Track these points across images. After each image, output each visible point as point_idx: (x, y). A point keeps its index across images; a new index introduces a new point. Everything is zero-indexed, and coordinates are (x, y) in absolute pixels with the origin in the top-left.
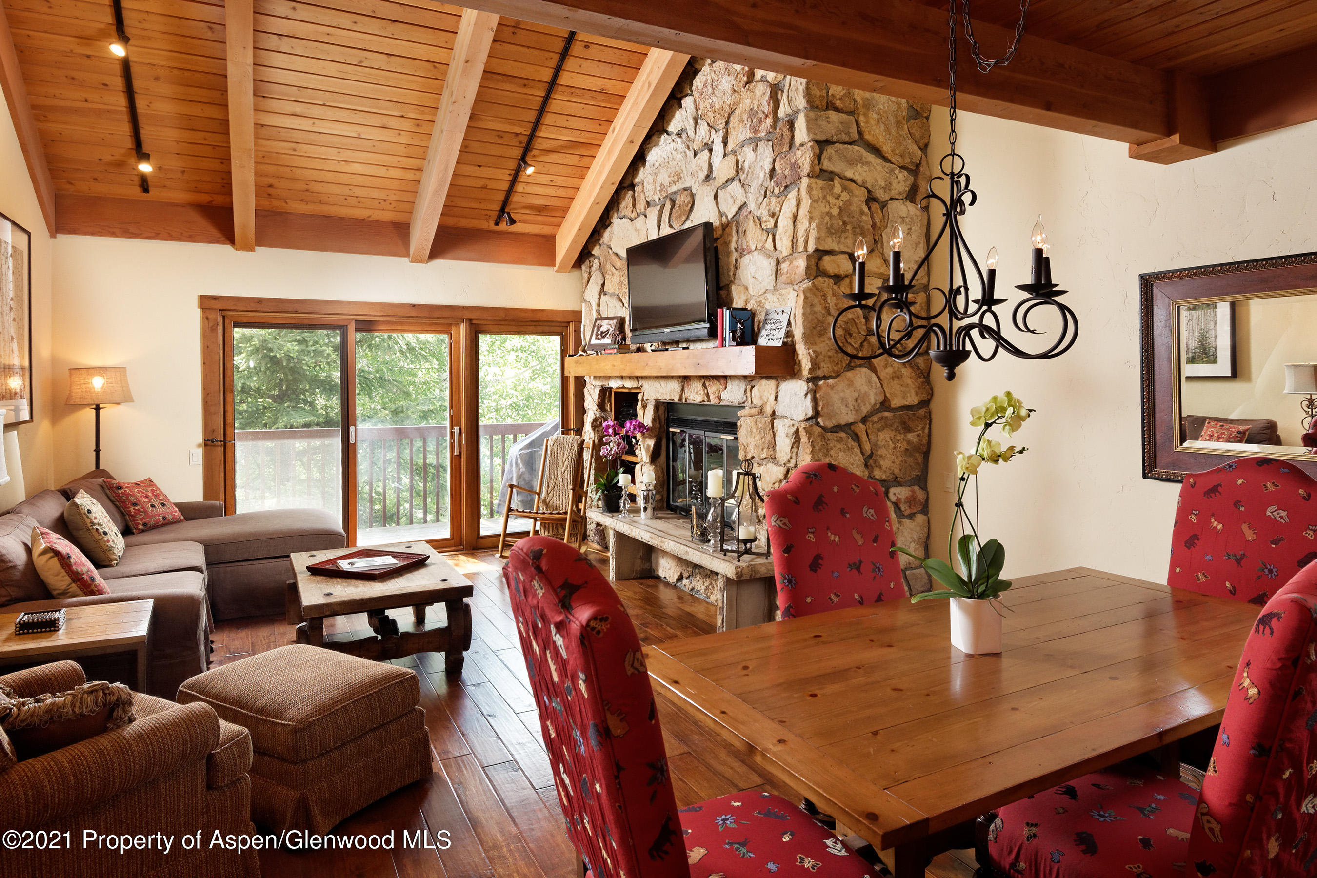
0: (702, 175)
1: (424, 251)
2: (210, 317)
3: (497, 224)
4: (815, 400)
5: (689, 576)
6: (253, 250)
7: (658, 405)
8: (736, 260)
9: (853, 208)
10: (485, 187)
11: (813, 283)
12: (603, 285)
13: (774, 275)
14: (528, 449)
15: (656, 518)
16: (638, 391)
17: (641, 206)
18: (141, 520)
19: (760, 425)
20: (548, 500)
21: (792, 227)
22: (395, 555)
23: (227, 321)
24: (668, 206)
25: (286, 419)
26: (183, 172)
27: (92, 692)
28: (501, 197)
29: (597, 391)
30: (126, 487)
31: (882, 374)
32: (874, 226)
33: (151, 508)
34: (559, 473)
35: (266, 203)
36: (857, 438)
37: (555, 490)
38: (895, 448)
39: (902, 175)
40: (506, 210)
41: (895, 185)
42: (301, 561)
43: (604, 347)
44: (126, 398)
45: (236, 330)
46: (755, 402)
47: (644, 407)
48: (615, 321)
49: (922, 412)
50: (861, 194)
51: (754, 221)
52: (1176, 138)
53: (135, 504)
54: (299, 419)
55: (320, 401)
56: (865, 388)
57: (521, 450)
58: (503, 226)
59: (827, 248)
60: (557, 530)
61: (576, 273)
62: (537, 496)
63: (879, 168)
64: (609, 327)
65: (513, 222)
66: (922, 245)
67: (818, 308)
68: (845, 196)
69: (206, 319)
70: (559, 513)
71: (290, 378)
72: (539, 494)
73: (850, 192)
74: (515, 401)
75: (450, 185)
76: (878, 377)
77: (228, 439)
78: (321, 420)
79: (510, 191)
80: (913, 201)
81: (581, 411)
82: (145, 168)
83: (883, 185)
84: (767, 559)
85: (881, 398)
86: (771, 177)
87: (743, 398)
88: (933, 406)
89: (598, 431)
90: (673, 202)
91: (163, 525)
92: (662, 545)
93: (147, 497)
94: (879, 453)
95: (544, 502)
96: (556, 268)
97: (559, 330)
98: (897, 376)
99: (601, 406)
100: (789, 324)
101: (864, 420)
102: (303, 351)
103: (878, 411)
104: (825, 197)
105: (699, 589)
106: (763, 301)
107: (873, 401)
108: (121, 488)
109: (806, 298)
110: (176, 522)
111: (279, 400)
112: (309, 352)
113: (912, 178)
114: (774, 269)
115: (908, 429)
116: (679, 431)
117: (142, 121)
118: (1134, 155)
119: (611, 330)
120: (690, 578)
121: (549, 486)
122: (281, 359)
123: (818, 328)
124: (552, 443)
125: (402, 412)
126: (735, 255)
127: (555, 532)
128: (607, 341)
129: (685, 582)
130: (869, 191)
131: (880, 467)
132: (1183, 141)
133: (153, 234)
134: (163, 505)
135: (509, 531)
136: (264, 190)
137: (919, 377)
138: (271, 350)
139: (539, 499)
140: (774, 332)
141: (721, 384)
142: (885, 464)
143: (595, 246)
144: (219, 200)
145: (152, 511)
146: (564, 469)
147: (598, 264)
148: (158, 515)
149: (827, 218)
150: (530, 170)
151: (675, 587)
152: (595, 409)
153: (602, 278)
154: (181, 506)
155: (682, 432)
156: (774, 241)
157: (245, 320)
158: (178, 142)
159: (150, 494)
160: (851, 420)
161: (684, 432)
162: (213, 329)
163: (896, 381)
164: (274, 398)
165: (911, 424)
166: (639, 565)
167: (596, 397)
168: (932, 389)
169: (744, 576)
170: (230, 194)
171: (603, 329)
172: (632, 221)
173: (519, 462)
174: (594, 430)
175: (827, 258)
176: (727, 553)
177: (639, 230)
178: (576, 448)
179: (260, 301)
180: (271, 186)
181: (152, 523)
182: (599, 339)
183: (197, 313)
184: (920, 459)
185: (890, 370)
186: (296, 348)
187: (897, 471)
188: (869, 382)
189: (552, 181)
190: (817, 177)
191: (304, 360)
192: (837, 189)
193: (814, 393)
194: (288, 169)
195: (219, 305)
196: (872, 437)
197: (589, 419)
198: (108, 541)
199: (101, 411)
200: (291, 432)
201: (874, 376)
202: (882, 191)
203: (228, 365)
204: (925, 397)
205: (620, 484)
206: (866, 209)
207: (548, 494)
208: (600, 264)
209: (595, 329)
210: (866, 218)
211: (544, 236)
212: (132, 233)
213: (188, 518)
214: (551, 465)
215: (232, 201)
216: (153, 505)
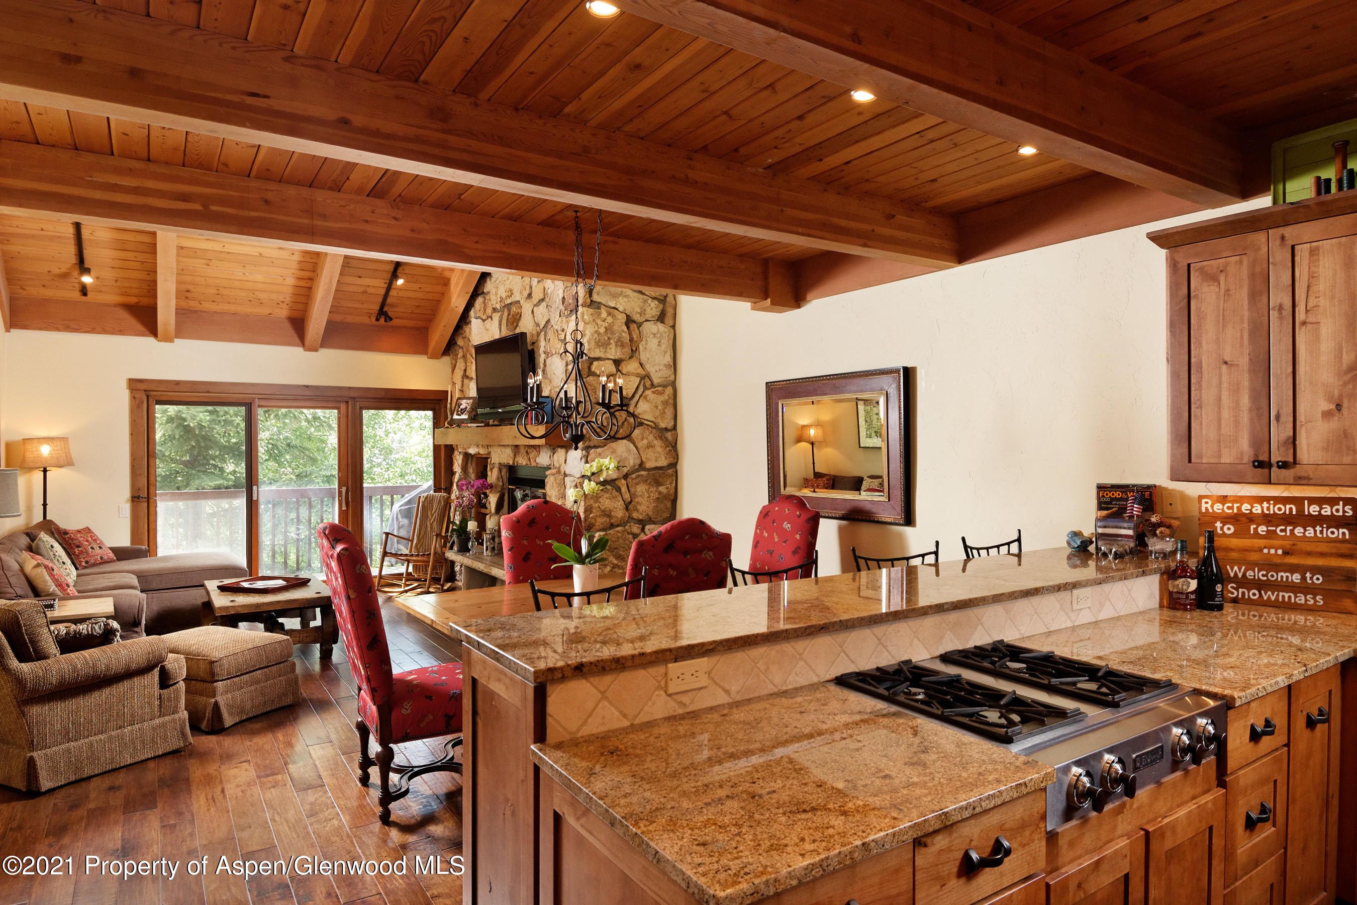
0: (526, 294)
1: (317, 342)
2: (136, 396)
3: (378, 320)
6: (171, 341)
7: (500, 467)
8: (545, 361)
9: (615, 328)
10: (364, 293)
12: (465, 371)
13: (565, 373)
16: (487, 456)
17: (489, 311)
18: (85, 558)
19: (558, 481)
20: (419, 546)
22: (284, 579)
23: (150, 400)
24: (506, 313)
25: (197, 482)
26: (116, 281)
28: (380, 300)
29: (462, 456)
30: (71, 533)
31: (639, 445)
32: (631, 340)
33: (91, 550)
34: (430, 524)
35: (183, 304)
36: (619, 490)
37: (425, 538)
38: (649, 497)
39: (654, 304)
40: (385, 310)
41: (648, 311)
42: (212, 585)
43: (462, 421)
44: (69, 462)
45: (157, 407)
46: (555, 465)
47: (491, 470)
48: (471, 401)
49: (670, 471)
50: (622, 318)
51: (554, 333)
52: (769, 300)
53: (79, 546)
54: (210, 483)
55: (230, 467)
56: (625, 455)
57: (401, 507)
58: (383, 322)
59: (596, 356)
61: (446, 359)
62: (410, 543)
63: (636, 300)
64: (468, 405)
65: (391, 318)
66: (669, 353)
68: (610, 319)
69: (133, 398)
71: (203, 444)
72: (412, 541)
73: (613, 316)
74: (419, 466)
75: (336, 290)
76: (636, 448)
77: (151, 496)
78: (230, 483)
79: (386, 296)
80: (663, 322)
81: (450, 472)
82: (87, 279)
83: (639, 310)
85: (638, 462)
86: (563, 302)
87: (549, 462)
88: (678, 467)
90: (509, 310)
91: (101, 564)
93: (87, 541)
94: (637, 500)
95: (416, 547)
96: (428, 356)
97: (433, 406)
98: (650, 446)
99: (464, 469)
101: (626, 477)
102: (214, 420)
103: (637, 470)
104: (594, 320)
107: (632, 463)
108: (67, 533)
110: (110, 561)
111: (189, 466)
112: (220, 422)
113: (661, 306)
114: (565, 369)
115: (658, 484)
116: (515, 487)
117: (85, 245)
118: (753, 309)
119: (469, 407)
121: (421, 536)
122: (194, 428)
124: (424, 500)
125: (306, 476)
126: (543, 356)
128: (464, 416)
130: (628, 316)
131: (638, 511)
132: (772, 303)
133: (90, 329)
136: (183, 294)
137: (667, 446)
138: (185, 420)
139: (412, 545)
141: (537, 451)
142: (642, 508)
143: (458, 338)
144: (145, 301)
145: (93, 552)
146: (432, 520)
147: (461, 352)
148: (97, 555)
149: (596, 335)
150: (400, 282)
152: (460, 471)
153: (464, 364)
154: (114, 550)
155: (517, 489)
157: (164, 398)
158: (113, 259)
159: (90, 539)
160: (615, 477)
162: (139, 406)
163: (650, 449)
164: (185, 464)
165: (661, 480)
167: (461, 461)
168: (677, 455)
170: (155, 296)
171: (462, 407)
173: (399, 516)
174: (458, 489)
175: (595, 363)
177: (488, 330)
178: (444, 503)
179: (178, 383)
180: (188, 291)
181: (92, 561)
182: (460, 415)
183: (127, 393)
184: (669, 504)
185: (645, 441)
186: (208, 418)
187: (650, 513)
188: (629, 451)
189: (420, 288)
190: (588, 306)
191: (215, 428)
192: (604, 314)
194: (203, 279)
195: (144, 387)
196: (632, 490)
197: (456, 478)
199: (48, 473)
200: (200, 495)
201: (632, 445)
202: (638, 316)
203: (151, 436)
204: (671, 460)
205: (468, 529)
206: (625, 328)
207: (419, 541)
209: (457, 406)
210: (626, 336)
211: (419, 328)
212: (73, 328)
213: (119, 559)
214: (422, 516)
215: (156, 304)
216: (92, 548)
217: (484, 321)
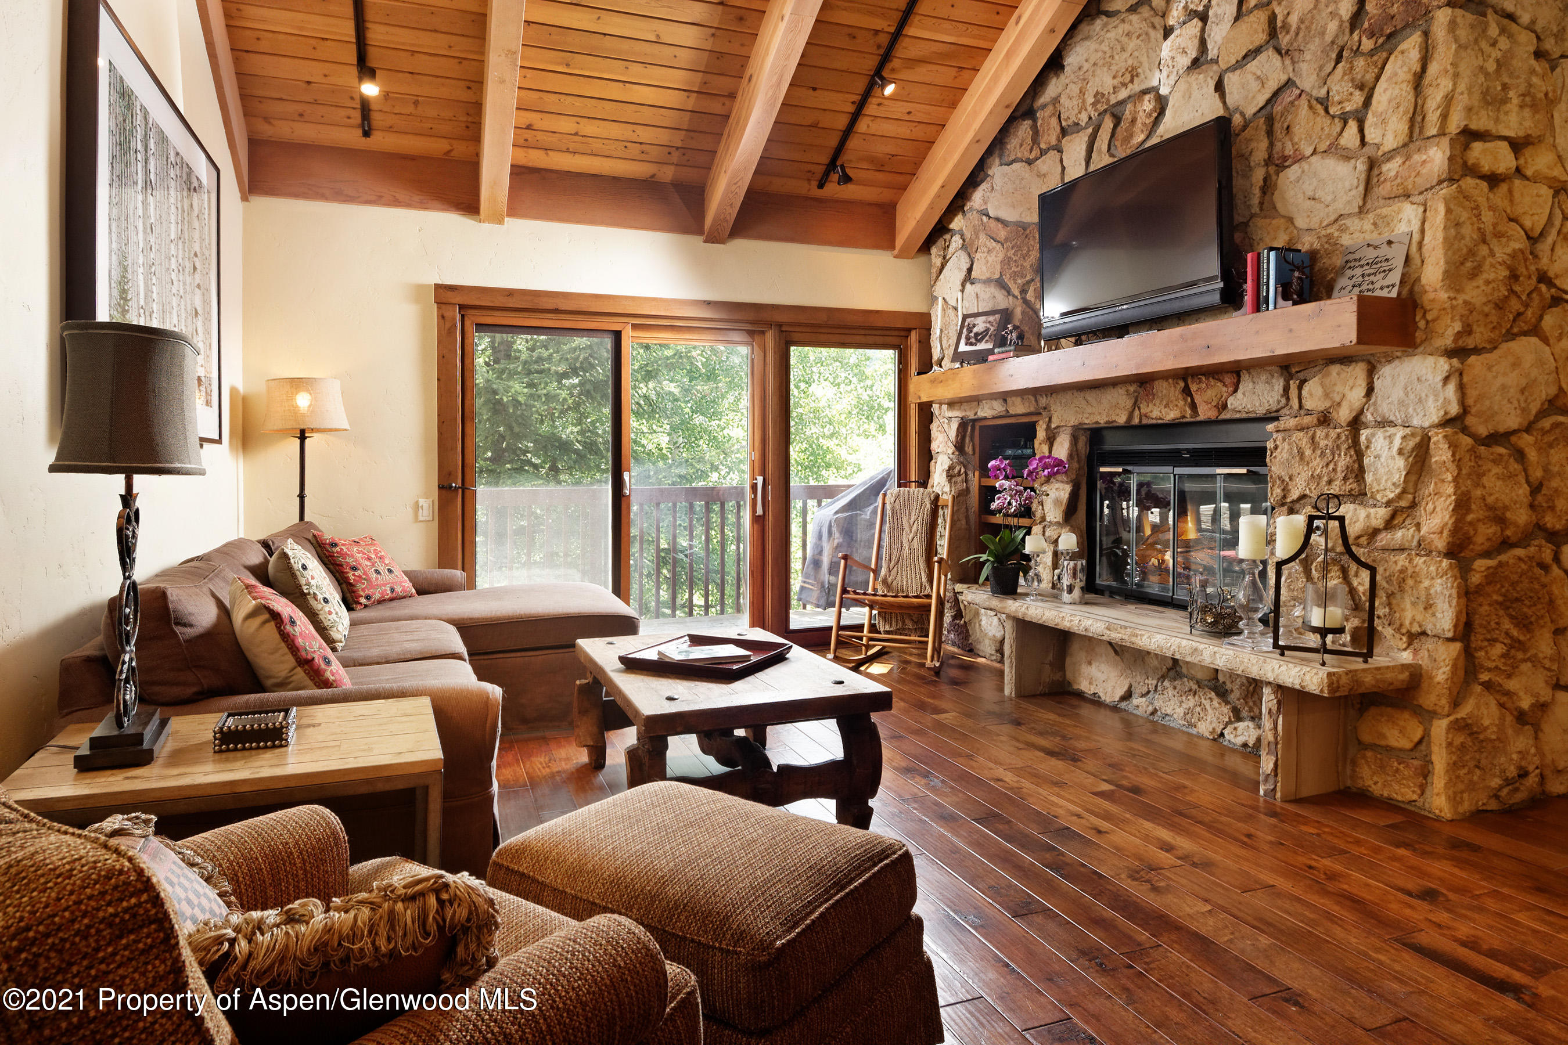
0: (1184, 62)
1: (725, 224)
2: (447, 314)
3: (821, 186)
4: (1461, 388)
5: (1148, 692)
6: (501, 222)
7: (1076, 433)
8: (1267, 178)
9: (1518, 62)
10: (814, 126)
11: (1460, 186)
12: (970, 270)
13: (1361, 188)
14: (847, 511)
15: (1086, 603)
16: (1034, 419)
17: (1050, 137)
18: (363, 590)
19: (1322, 443)
20: (890, 580)
21: (1411, 97)
24: (1108, 124)
27: (413, 898)
28: (833, 142)
29: (955, 425)
30: (343, 545)
32: (1547, 95)
33: (375, 575)
34: (905, 541)
36: (1521, 456)
37: (900, 565)
40: (839, 163)
43: (984, 354)
45: (478, 335)
46: (1308, 404)
47: (1051, 437)
48: (998, 316)
51: (1311, 107)
53: (354, 569)
56: (1534, 370)
57: (836, 513)
58: (833, 189)
59: (1479, 128)
60: (903, 622)
61: (923, 259)
62: (872, 574)
64: (988, 325)
65: (846, 179)
67: (1467, 231)
68: (1504, 43)
69: (442, 317)
70: (907, 597)
72: (876, 572)
73: (1511, 36)
76: (1553, 355)
77: (467, 485)
79: (848, 131)
81: (927, 456)
82: (370, 90)
84: (1366, 662)
85: (1554, 391)
86: (1355, 26)
87: (1279, 402)
89: (956, 483)
90: (1119, 116)
91: (392, 600)
92: (1134, 639)
93: (369, 559)
94: (1552, 483)
95: (885, 582)
96: (896, 252)
97: (896, 341)
99: (960, 446)
100: (1408, 260)
101: (1532, 426)
103: (1549, 412)
104: (1476, 41)
105: (1169, 712)
106: (1336, 234)
107: (1542, 395)
108: (336, 545)
109: (1449, 211)
110: (407, 596)
112: (539, 396)
114: (1363, 176)
116: (1120, 470)
119: (992, 329)
120: (1150, 695)
121: (890, 560)
123: (1469, 264)
124: (893, 500)
126: (1263, 171)
127: (900, 625)
129: (1136, 701)
130: (1538, 39)
133: (374, 198)
134: (390, 571)
135: (843, 623)
139: (876, 579)
140: (1372, 278)
141: (1225, 385)
143: (955, 215)
144: (461, 149)
145: (377, 579)
146: (911, 535)
147: (961, 241)
148: (384, 585)
149: (1481, 77)
150: (886, 91)
151: (1114, 708)
152: (950, 451)
153: (968, 260)
154: (412, 576)
155: (1125, 471)
156: (1361, 131)
159: (373, 556)
160: (1513, 426)
161: (1129, 472)
162: (450, 332)
166: (1048, 675)
167: (953, 434)
169: (1342, 689)
170: (476, 141)
171: (978, 329)
172: (1030, 164)
173: (834, 529)
174: (950, 481)
175: (1478, 145)
176: (1287, 653)
177: (1044, 175)
178: (928, 506)
181: (378, 595)
182: (971, 344)
183: (433, 307)
188: (1540, 360)
189: (909, 113)
190: (1462, 7)
191: (534, 406)
192: (1492, 29)
193: (1458, 377)
195: (459, 299)
196: (1544, 456)
197: (940, 465)
198: (330, 613)
199: (307, 441)
201: (1545, 350)
202: (1553, 42)
203: (468, 383)
205: (1027, 550)
206: (1535, 65)
207: (890, 571)
208: (964, 240)
209: (965, 330)
211: (879, 205)
212: (347, 196)
213: (421, 592)
214: (892, 529)
215: (478, 155)
216: (377, 572)
217: (1030, 162)
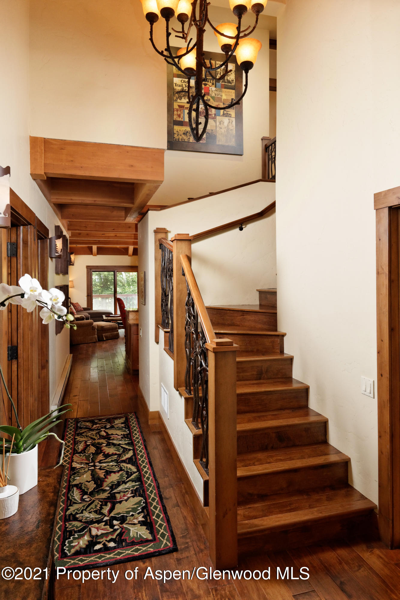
6: (96, 256)
23: (91, 271)
44: (73, 287)
77: (91, 295)
134: (81, 308)
157: (94, 270)
162: (88, 272)
179: (97, 266)
183: (86, 269)
195: (90, 267)
213: (84, 310)
